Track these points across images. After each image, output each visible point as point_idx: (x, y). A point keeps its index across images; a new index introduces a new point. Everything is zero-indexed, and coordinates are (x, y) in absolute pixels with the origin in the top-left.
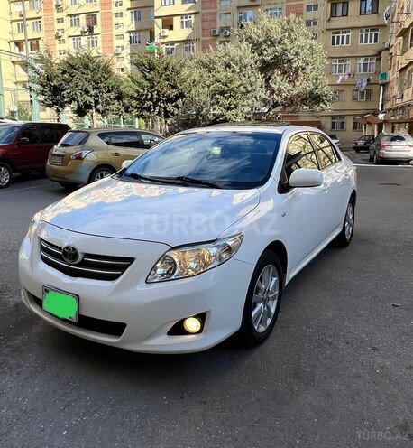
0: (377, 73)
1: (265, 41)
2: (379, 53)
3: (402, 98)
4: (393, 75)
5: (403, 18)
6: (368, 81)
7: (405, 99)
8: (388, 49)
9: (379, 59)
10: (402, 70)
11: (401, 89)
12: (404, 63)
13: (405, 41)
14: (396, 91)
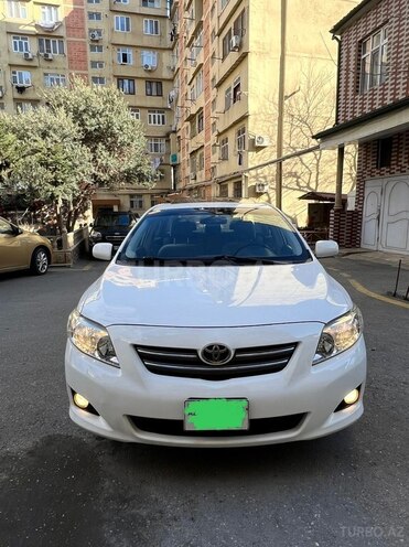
0: (168, 153)
1: (84, 111)
2: (168, 135)
3: (195, 179)
4: (183, 157)
5: (188, 104)
6: (161, 160)
7: (198, 180)
8: (175, 132)
9: (168, 141)
10: (193, 153)
11: (193, 170)
12: (193, 146)
13: (193, 127)
14: (188, 172)
